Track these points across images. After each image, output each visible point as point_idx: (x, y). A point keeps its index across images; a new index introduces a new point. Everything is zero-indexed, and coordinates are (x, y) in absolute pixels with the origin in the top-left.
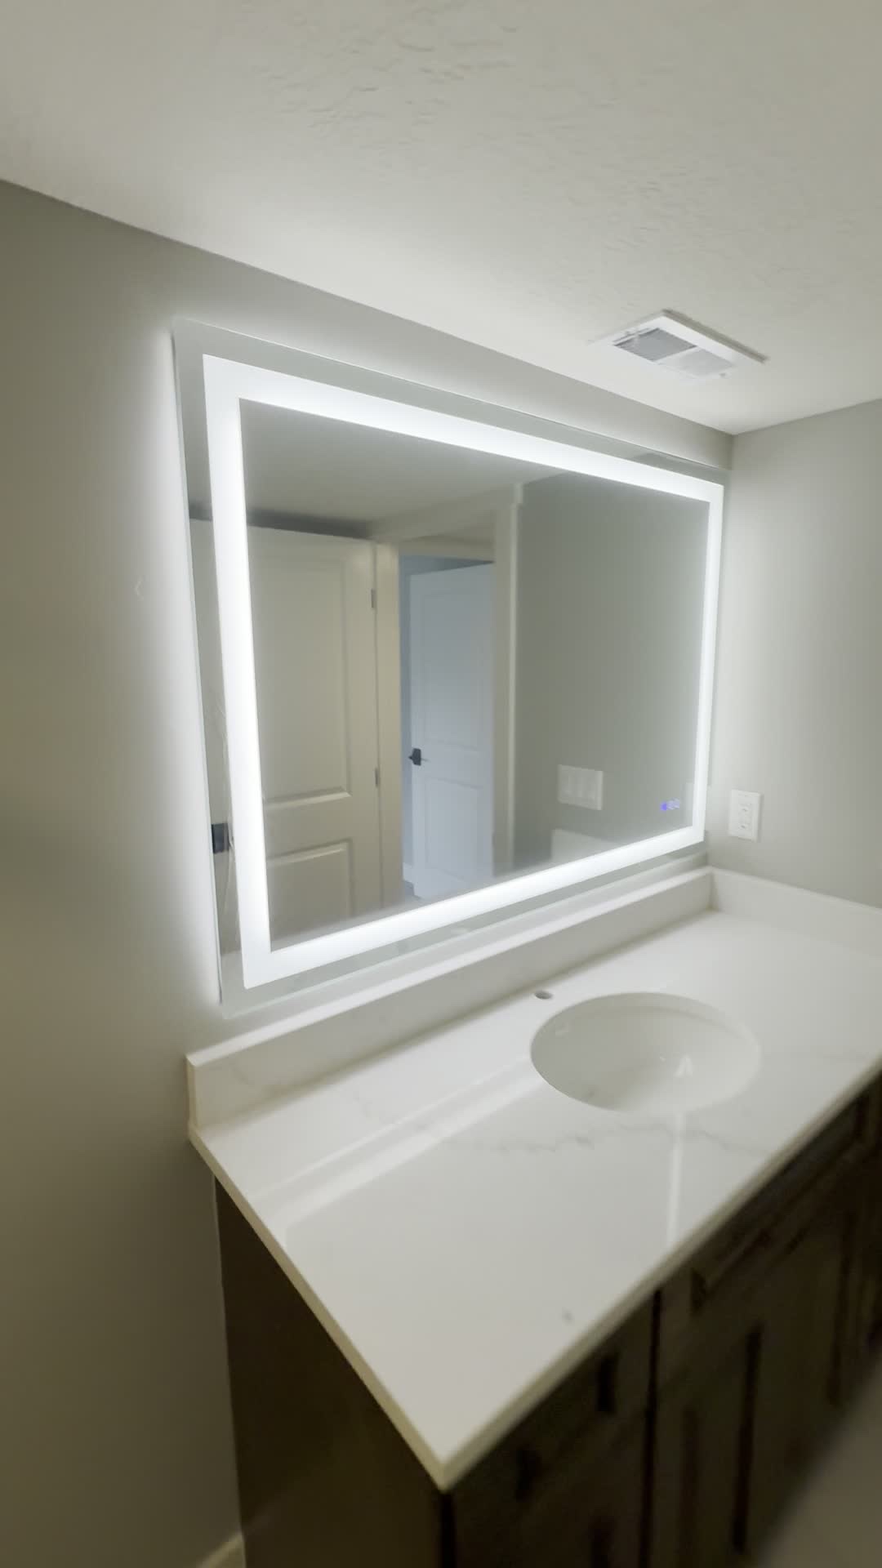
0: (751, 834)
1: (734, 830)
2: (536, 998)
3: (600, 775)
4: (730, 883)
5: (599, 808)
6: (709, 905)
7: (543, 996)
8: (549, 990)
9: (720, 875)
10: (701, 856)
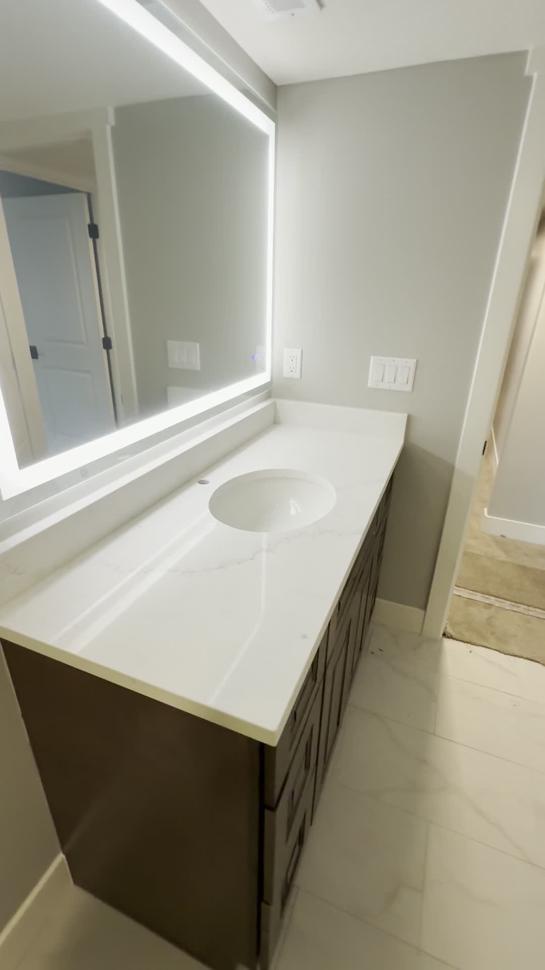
0: (297, 375)
1: (286, 373)
2: (199, 484)
3: (198, 345)
4: (287, 406)
5: (199, 369)
6: (274, 421)
7: (202, 482)
8: (206, 479)
9: (280, 402)
10: (268, 392)
